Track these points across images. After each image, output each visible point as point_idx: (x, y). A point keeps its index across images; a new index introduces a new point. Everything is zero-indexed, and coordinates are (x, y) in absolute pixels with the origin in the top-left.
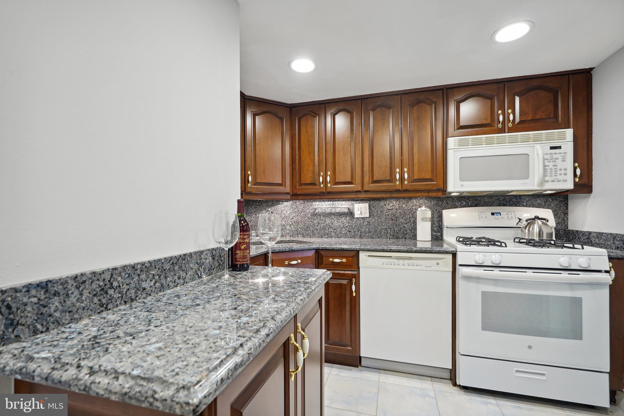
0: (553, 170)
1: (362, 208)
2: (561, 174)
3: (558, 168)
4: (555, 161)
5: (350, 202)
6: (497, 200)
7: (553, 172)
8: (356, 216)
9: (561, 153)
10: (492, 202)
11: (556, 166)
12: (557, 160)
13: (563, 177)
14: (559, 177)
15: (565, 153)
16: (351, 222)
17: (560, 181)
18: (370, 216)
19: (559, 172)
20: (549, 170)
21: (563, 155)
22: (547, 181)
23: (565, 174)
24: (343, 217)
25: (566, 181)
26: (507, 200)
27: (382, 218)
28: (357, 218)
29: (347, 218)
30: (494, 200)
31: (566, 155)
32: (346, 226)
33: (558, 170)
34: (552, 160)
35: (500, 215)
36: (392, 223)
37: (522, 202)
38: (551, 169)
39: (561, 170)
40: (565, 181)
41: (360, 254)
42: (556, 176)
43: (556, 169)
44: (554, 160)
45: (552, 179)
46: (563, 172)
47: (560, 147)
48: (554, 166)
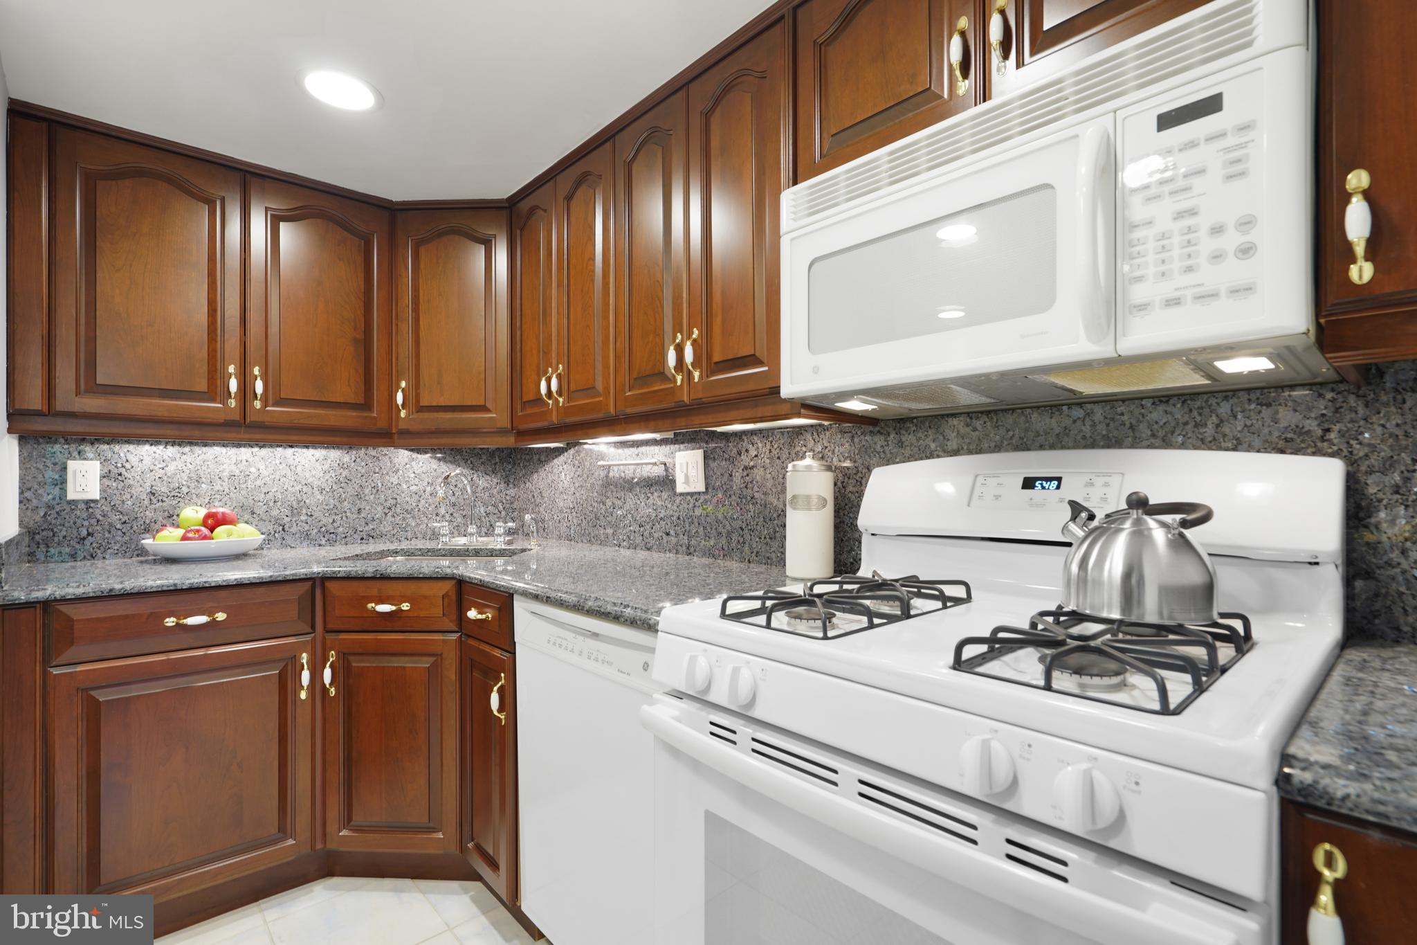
0: (1177, 240)
1: (690, 463)
2: (1217, 257)
3: (1204, 222)
4: (1187, 189)
5: (668, 447)
6: (1079, 423)
7: (1176, 252)
8: (681, 488)
9: (1223, 135)
10: (1057, 430)
11: (1193, 212)
12: (1196, 182)
13: (1233, 271)
14: (1209, 276)
15: (1245, 128)
16: (669, 506)
17: (1214, 295)
18: (707, 489)
19: (1207, 245)
20: (1151, 245)
21: (1231, 141)
22: (1143, 307)
23: (1246, 251)
24: (656, 491)
25: (1249, 289)
26: (1125, 418)
27: (733, 497)
28: (681, 494)
29: (663, 493)
30: (1068, 422)
31: (1251, 135)
32: (661, 519)
33: (1203, 233)
34: (1167, 189)
35: (1058, 487)
36: (754, 512)
37: (1196, 425)
38: (1163, 236)
39: (1217, 230)
40: (1243, 290)
41: (516, 604)
42: (1189, 269)
43: (1190, 230)
44: (1181, 183)
45: (1167, 289)
46: (1232, 240)
47: (1211, 105)
48: (1179, 215)
